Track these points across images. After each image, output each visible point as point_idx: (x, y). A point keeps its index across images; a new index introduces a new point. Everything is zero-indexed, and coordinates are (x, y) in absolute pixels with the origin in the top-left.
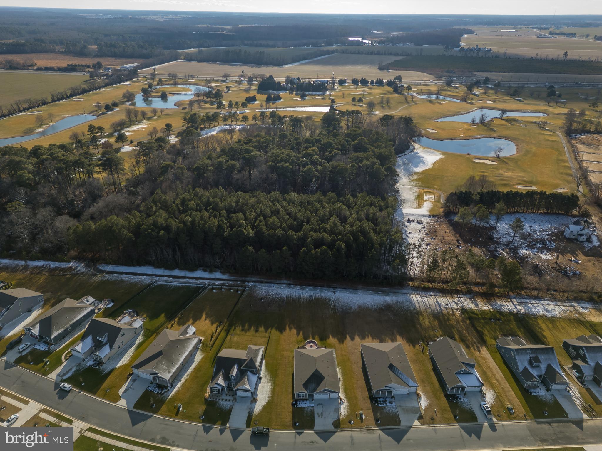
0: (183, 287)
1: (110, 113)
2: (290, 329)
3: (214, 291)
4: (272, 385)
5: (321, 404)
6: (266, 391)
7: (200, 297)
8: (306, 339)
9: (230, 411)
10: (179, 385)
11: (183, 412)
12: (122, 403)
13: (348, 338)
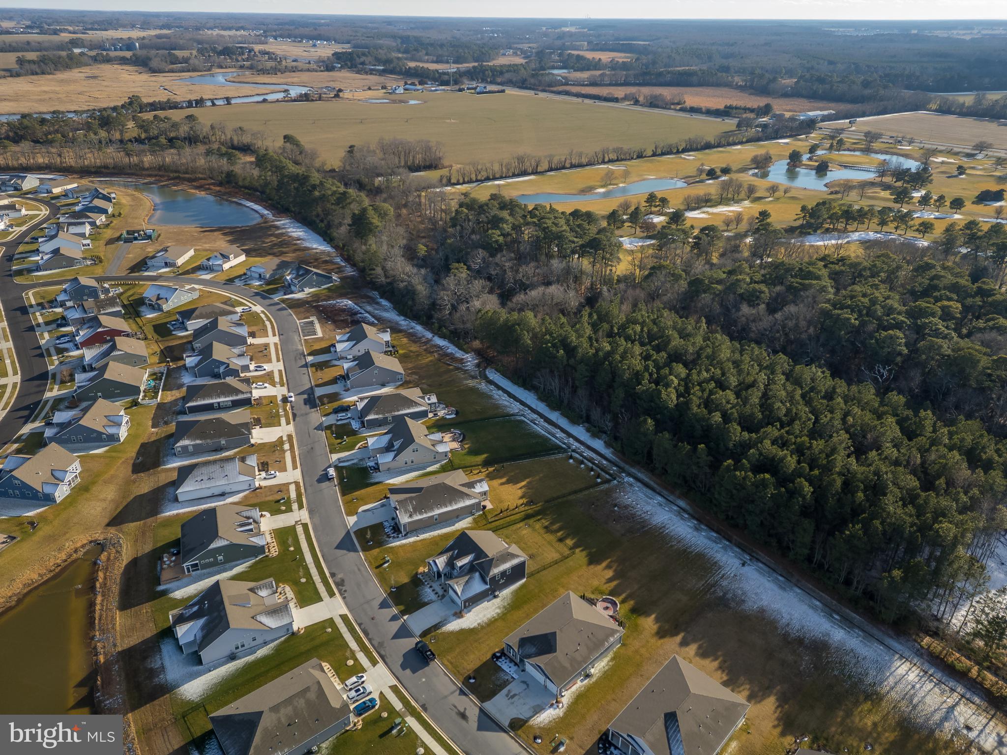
0: (542, 437)
1: (710, 181)
2: (608, 567)
3: (571, 461)
4: (498, 614)
5: (528, 685)
6: (484, 616)
7: (545, 459)
8: (611, 593)
9: (425, 604)
10: (411, 540)
11: (385, 569)
12: (351, 520)
13: (679, 638)
